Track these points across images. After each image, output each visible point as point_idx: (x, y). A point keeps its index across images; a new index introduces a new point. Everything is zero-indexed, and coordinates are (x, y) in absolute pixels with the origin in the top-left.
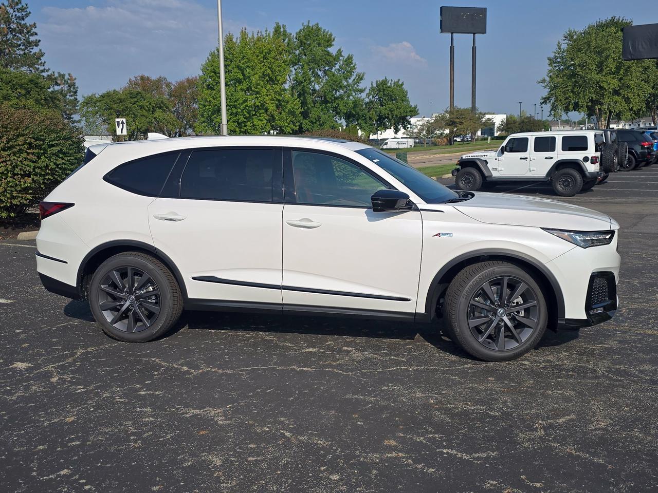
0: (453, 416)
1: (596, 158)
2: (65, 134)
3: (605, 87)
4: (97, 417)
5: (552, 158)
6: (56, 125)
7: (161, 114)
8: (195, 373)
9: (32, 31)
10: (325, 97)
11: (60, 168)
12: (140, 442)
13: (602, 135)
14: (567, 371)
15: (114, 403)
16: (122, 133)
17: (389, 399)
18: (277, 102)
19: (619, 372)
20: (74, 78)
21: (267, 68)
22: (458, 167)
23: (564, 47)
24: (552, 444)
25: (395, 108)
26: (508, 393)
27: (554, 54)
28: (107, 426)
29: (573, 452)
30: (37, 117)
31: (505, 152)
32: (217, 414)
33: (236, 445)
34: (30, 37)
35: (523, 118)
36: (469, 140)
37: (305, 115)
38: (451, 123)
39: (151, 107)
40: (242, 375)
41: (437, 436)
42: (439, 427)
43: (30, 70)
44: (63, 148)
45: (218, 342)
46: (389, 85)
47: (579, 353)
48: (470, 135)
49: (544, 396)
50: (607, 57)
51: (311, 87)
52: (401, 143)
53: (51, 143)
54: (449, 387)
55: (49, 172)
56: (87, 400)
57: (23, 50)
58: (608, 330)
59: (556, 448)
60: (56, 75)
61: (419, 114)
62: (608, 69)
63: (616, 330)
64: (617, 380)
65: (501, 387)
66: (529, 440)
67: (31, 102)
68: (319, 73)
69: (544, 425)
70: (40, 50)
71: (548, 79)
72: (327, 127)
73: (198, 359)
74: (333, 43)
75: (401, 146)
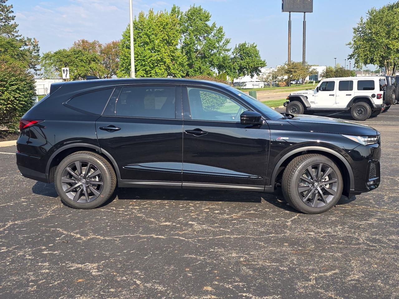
0: (254, 269)
1: (381, 95)
2: (21, 77)
3: (391, 47)
4: (11, 269)
5: (350, 95)
6: (15, 71)
7: (94, 65)
8: (84, 239)
9: (10, 10)
10: (204, 54)
11: (18, 100)
12: (35, 287)
13: (385, 80)
14: (339, 239)
15: (24, 260)
16: (66, 77)
17: (213, 258)
18: (172, 57)
19: (374, 241)
20: (37, 41)
21: (165, 35)
22: (288, 101)
23: (365, 21)
24: (320, 290)
25: (251, 62)
26: (296, 254)
27: (358, 25)
28: (15, 276)
29: (333, 296)
30: (3, 66)
31: (319, 91)
32: (93, 268)
33: (101, 289)
34: (9, 14)
35: (338, 68)
36: (301, 83)
37: (190, 66)
38: (289, 72)
39: (88, 60)
40: (116, 240)
41: (241, 284)
42: (244, 278)
43: (9, 36)
44: (19, 87)
45: (105, 217)
46: (247, 46)
47: (350, 227)
48: (302, 80)
49: (321, 257)
50: (393, 28)
51: (195, 47)
52: (256, 85)
53: (11, 83)
54: (255, 249)
55: (10, 102)
56: (6, 257)
57: (4, 22)
58: (372, 211)
59: (322, 293)
60: (26, 39)
61: (267, 65)
62: (393, 36)
63: (378, 211)
64: (372, 246)
65: (291, 250)
66: (304, 287)
67: (8, 57)
68: (201, 38)
69: (316, 277)
70: (15, 23)
71: (353, 42)
72: (205, 74)
73: (89, 229)
74: (210, 19)
75: (255, 87)
